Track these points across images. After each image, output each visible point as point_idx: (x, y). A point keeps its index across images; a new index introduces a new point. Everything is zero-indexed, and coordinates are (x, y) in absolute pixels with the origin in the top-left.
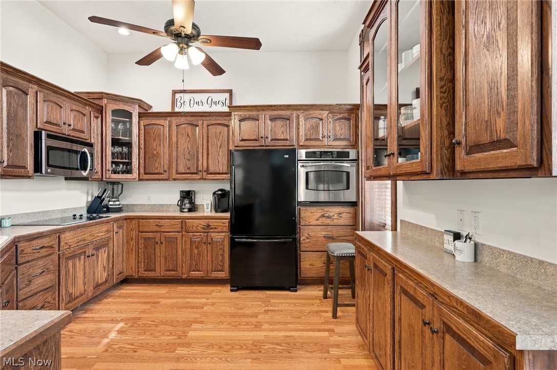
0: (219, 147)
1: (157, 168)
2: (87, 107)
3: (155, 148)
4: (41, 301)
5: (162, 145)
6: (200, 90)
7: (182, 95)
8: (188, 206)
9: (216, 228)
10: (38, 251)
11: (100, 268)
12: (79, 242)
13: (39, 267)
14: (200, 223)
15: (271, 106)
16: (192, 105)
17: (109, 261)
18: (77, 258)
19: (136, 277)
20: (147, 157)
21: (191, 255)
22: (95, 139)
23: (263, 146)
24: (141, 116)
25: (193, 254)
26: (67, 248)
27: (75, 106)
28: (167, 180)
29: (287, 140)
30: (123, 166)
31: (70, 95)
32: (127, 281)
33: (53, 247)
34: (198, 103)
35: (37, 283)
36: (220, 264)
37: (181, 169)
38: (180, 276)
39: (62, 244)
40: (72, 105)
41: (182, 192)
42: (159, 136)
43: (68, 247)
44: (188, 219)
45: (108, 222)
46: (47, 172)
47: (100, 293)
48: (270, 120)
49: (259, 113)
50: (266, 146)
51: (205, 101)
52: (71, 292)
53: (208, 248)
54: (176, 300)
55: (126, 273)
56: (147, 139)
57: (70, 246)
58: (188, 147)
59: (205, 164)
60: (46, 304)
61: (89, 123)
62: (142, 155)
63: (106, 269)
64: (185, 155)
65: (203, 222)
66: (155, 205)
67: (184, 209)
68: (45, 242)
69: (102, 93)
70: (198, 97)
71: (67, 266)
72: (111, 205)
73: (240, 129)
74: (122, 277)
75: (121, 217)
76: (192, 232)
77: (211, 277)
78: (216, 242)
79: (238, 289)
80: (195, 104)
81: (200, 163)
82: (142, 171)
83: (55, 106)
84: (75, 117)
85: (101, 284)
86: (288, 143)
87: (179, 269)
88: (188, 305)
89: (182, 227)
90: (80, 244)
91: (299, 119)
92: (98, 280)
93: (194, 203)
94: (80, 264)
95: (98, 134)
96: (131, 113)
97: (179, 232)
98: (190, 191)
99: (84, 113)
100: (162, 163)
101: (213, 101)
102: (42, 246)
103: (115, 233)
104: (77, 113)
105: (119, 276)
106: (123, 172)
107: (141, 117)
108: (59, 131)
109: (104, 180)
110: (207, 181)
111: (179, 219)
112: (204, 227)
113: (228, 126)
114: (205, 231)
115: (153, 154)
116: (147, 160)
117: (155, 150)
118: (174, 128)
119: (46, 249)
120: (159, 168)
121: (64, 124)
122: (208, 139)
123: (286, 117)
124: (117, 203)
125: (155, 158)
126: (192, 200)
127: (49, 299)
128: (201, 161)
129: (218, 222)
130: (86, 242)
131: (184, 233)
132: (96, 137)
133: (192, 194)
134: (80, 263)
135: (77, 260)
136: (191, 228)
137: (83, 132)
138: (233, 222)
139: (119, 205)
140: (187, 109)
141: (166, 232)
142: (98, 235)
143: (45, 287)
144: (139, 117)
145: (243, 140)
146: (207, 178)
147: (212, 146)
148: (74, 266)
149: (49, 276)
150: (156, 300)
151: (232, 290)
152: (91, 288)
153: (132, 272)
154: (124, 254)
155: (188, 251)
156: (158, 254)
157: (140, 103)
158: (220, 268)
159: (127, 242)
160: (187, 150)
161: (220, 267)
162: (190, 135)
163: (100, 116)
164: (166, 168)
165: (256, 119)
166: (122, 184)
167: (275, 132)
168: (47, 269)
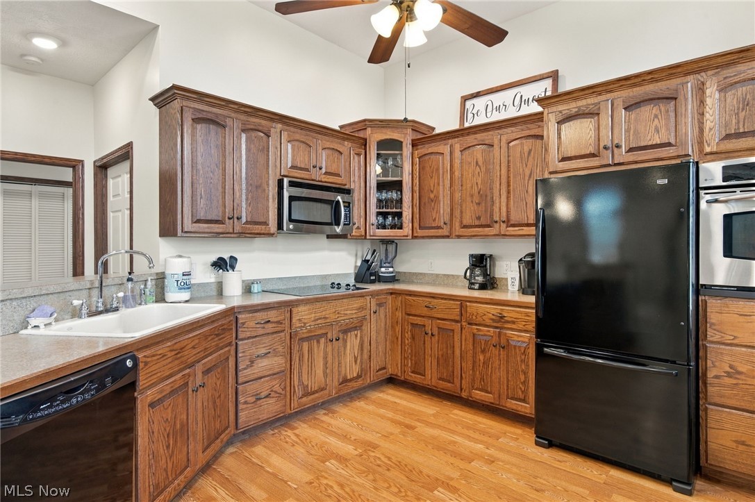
0: (527, 178)
1: (435, 219)
2: (346, 143)
3: (432, 189)
4: (267, 388)
5: (441, 184)
6: (501, 86)
7: (475, 101)
8: (480, 279)
9: (514, 323)
10: (262, 326)
11: (349, 359)
12: (317, 320)
13: (263, 346)
14: (488, 310)
15: (627, 78)
16: (489, 115)
17: (362, 350)
18: (315, 341)
19: (402, 378)
20: (422, 204)
21: (474, 362)
22: (355, 185)
23: (609, 165)
24: (415, 144)
25: (478, 360)
26: (301, 327)
27: (328, 143)
28: (448, 237)
29: (669, 144)
30: (393, 218)
31: (321, 129)
32: (392, 381)
33: (281, 323)
34: (498, 109)
35: (260, 365)
36: (521, 388)
37: (467, 221)
38: (458, 393)
39: (294, 320)
40: (324, 142)
41: (472, 256)
42: (438, 170)
43: (303, 325)
44: (470, 302)
45: (362, 296)
46: (288, 229)
47: (350, 391)
48: (625, 109)
49: (600, 98)
50: (616, 165)
51: (509, 102)
52: (306, 383)
53: (501, 356)
54: (440, 431)
55: (391, 370)
56: (422, 178)
57: (305, 324)
58: (477, 183)
59: (504, 209)
60: (272, 393)
61: (348, 164)
62: (417, 201)
63: (359, 361)
64: (472, 196)
65: (494, 310)
66: (437, 275)
67: (473, 284)
68: (272, 315)
69: (365, 121)
70: (497, 98)
71: (301, 350)
72: (382, 273)
73: (559, 138)
74: (383, 375)
75: (381, 290)
76: (476, 325)
77: (506, 407)
78: (515, 346)
79: (551, 445)
80: (494, 110)
81: (496, 209)
82: (416, 225)
83: (303, 146)
84: (328, 157)
85: (351, 380)
86: (671, 152)
87: (457, 381)
88: (451, 447)
89: (462, 315)
90: (319, 322)
91: (704, 93)
92: (345, 374)
93: (489, 275)
94: (320, 349)
95: (359, 177)
96: (402, 142)
97: (456, 321)
98: (484, 255)
99: (341, 150)
100: (442, 212)
101: (523, 100)
102: (267, 320)
103: (372, 312)
104: (330, 152)
105: (381, 372)
106: (393, 227)
107: (417, 145)
108: (307, 177)
109: (368, 237)
110: (507, 240)
111: (457, 300)
112: (494, 317)
113: (541, 137)
114: (495, 324)
115: (429, 198)
116: (422, 208)
117: (432, 192)
118: (457, 154)
119: (274, 325)
120: (437, 219)
121: (314, 167)
122: (509, 167)
123: (666, 94)
124: (391, 270)
125: (433, 204)
126: (486, 270)
127: (277, 388)
128: (498, 205)
129: (518, 312)
130: (328, 321)
131: (464, 324)
132: (356, 180)
133: (486, 259)
134: (318, 347)
135: (315, 343)
136: (474, 318)
137: (338, 175)
138: (540, 315)
139: (392, 273)
140: (481, 120)
141: (439, 319)
142: (346, 312)
143: (271, 372)
144: (413, 146)
145: (564, 159)
146: (507, 233)
147: (514, 177)
148: (310, 350)
149: (276, 359)
150: (414, 423)
151: (537, 444)
152: (336, 383)
153: (396, 370)
154: (388, 343)
155: (470, 353)
156: (428, 351)
157: (415, 126)
158: (522, 397)
159: (392, 326)
160: (476, 188)
161: (520, 393)
162: (480, 163)
163: (363, 151)
164: (447, 218)
165: (593, 114)
166: (397, 244)
167: (636, 133)
168: (274, 350)
